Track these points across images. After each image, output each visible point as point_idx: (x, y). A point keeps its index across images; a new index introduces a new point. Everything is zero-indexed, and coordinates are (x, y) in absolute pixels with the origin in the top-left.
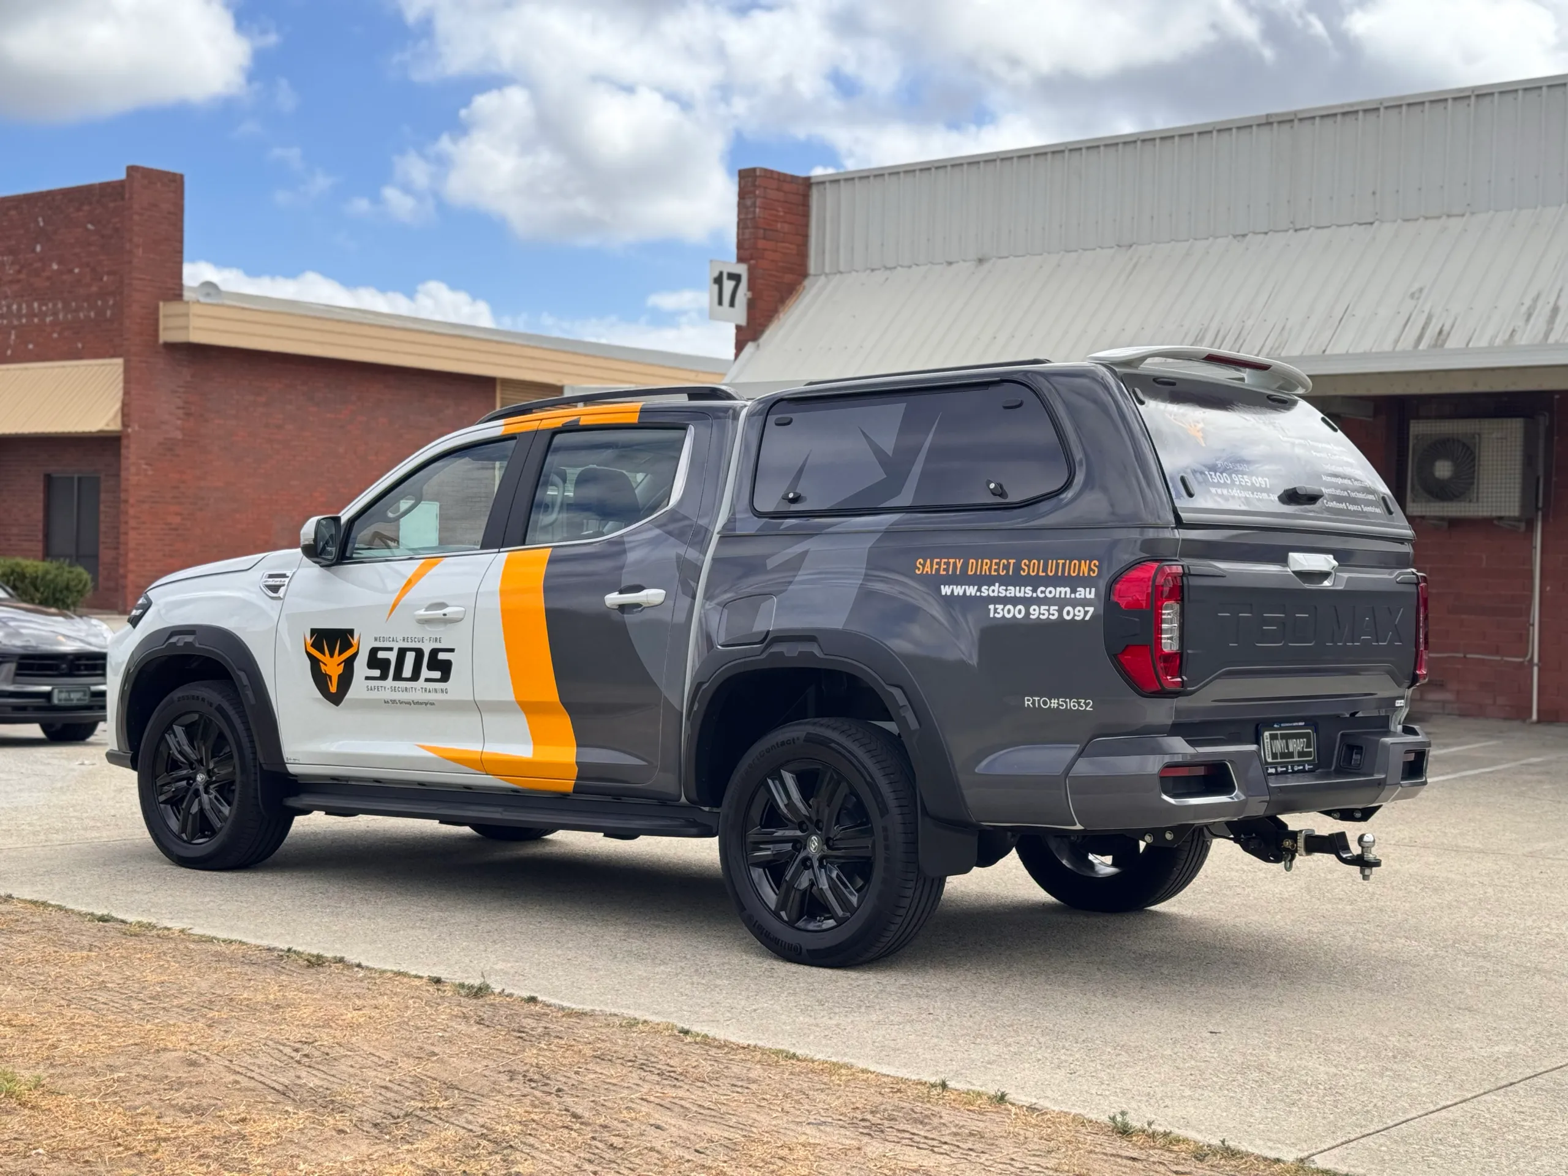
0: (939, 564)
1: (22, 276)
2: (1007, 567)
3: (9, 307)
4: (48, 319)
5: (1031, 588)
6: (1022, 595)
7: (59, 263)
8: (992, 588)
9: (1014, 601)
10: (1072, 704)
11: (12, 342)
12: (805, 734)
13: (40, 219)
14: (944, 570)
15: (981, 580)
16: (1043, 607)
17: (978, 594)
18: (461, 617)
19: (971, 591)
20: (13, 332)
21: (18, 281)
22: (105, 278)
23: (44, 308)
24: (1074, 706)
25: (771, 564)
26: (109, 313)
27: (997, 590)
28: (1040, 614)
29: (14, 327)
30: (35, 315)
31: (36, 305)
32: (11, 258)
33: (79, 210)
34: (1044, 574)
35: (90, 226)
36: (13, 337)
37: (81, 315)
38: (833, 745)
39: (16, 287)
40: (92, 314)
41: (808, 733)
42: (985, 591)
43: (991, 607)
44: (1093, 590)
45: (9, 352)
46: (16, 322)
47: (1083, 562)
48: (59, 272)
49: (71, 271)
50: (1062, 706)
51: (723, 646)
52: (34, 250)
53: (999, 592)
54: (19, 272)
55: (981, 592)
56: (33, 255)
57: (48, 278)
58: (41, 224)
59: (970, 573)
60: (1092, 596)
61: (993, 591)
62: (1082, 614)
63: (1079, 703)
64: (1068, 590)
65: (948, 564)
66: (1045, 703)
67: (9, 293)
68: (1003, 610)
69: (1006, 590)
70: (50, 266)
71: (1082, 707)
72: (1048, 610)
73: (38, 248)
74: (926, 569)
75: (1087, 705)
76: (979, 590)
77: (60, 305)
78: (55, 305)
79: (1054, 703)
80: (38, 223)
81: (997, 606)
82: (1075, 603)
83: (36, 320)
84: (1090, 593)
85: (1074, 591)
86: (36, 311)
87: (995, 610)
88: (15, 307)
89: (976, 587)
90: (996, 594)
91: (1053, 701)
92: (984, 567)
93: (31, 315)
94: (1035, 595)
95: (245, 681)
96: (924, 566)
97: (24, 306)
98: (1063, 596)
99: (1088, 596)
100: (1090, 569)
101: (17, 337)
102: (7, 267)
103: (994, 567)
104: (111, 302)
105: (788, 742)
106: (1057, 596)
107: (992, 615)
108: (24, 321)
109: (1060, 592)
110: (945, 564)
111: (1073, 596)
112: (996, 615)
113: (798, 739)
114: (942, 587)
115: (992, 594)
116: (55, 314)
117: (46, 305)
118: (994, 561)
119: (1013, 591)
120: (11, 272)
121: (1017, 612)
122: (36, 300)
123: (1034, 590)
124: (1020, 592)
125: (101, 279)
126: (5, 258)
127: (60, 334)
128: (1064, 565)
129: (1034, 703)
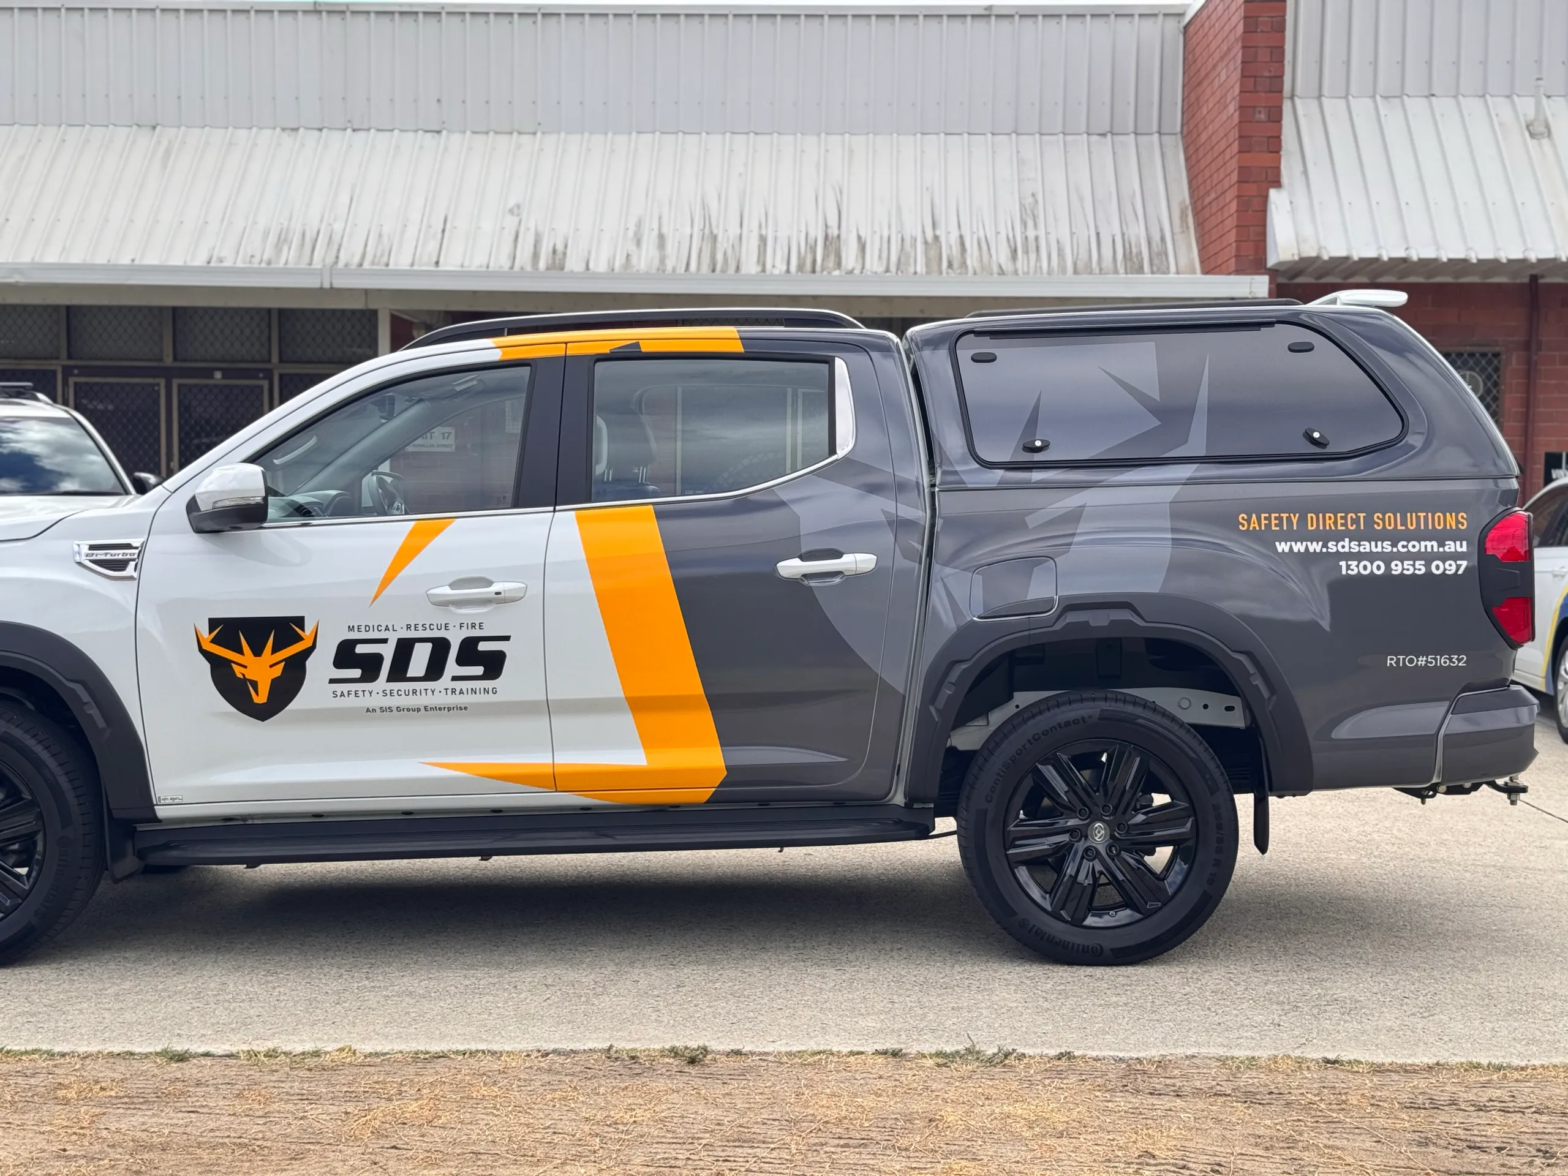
0: (1268, 519)
2: (1356, 521)
5: (1389, 543)
6: (1379, 549)
8: (1341, 544)
9: (1371, 557)
10: (1443, 661)
12: (1098, 710)
14: (1276, 525)
15: (1325, 537)
16: (1406, 563)
17: (1324, 550)
18: (522, 595)
19: (1315, 547)
24: (1445, 662)
25: (1032, 521)
27: (1346, 546)
28: (1403, 569)
34: (1403, 528)
38: (1140, 721)
41: (1102, 711)
42: (1332, 547)
43: (1343, 564)
44: (1464, 543)
47: (1448, 514)
50: (1431, 663)
51: (979, 617)
53: (1350, 548)
55: (1328, 548)
59: (1310, 528)
60: (1464, 549)
61: (1343, 547)
62: (1454, 568)
63: (1450, 659)
64: (1435, 544)
65: (1280, 519)
66: (1411, 661)
68: (1358, 566)
69: (1359, 545)
71: (1454, 663)
72: (1414, 565)
74: (1252, 525)
75: (1459, 660)
76: (1325, 545)
79: (1422, 661)
81: (1349, 563)
82: (1444, 557)
84: (1461, 546)
85: (1441, 544)
87: (1348, 567)
89: (1320, 543)
90: (1347, 550)
91: (1420, 659)
92: (1328, 522)
94: (1395, 550)
95: (85, 697)
96: (1249, 521)
98: (1429, 550)
99: (1459, 550)
100: (1458, 522)
103: (1339, 521)
105: (1076, 722)
106: (1423, 550)
107: (1344, 572)
109: (1426, 546)
110: (1276, 518)
111: (1441, 550)
112: (1350, 572)
113: (1090, 717)
114: (1277, 544)
115: (1341, 550)
118: (1339, 515)
119: (1366, 547)
121: (1378, 568)
123: (1394, 545)
124: (1376, 547)
128: (1426, 518)
129: (1397, 662)
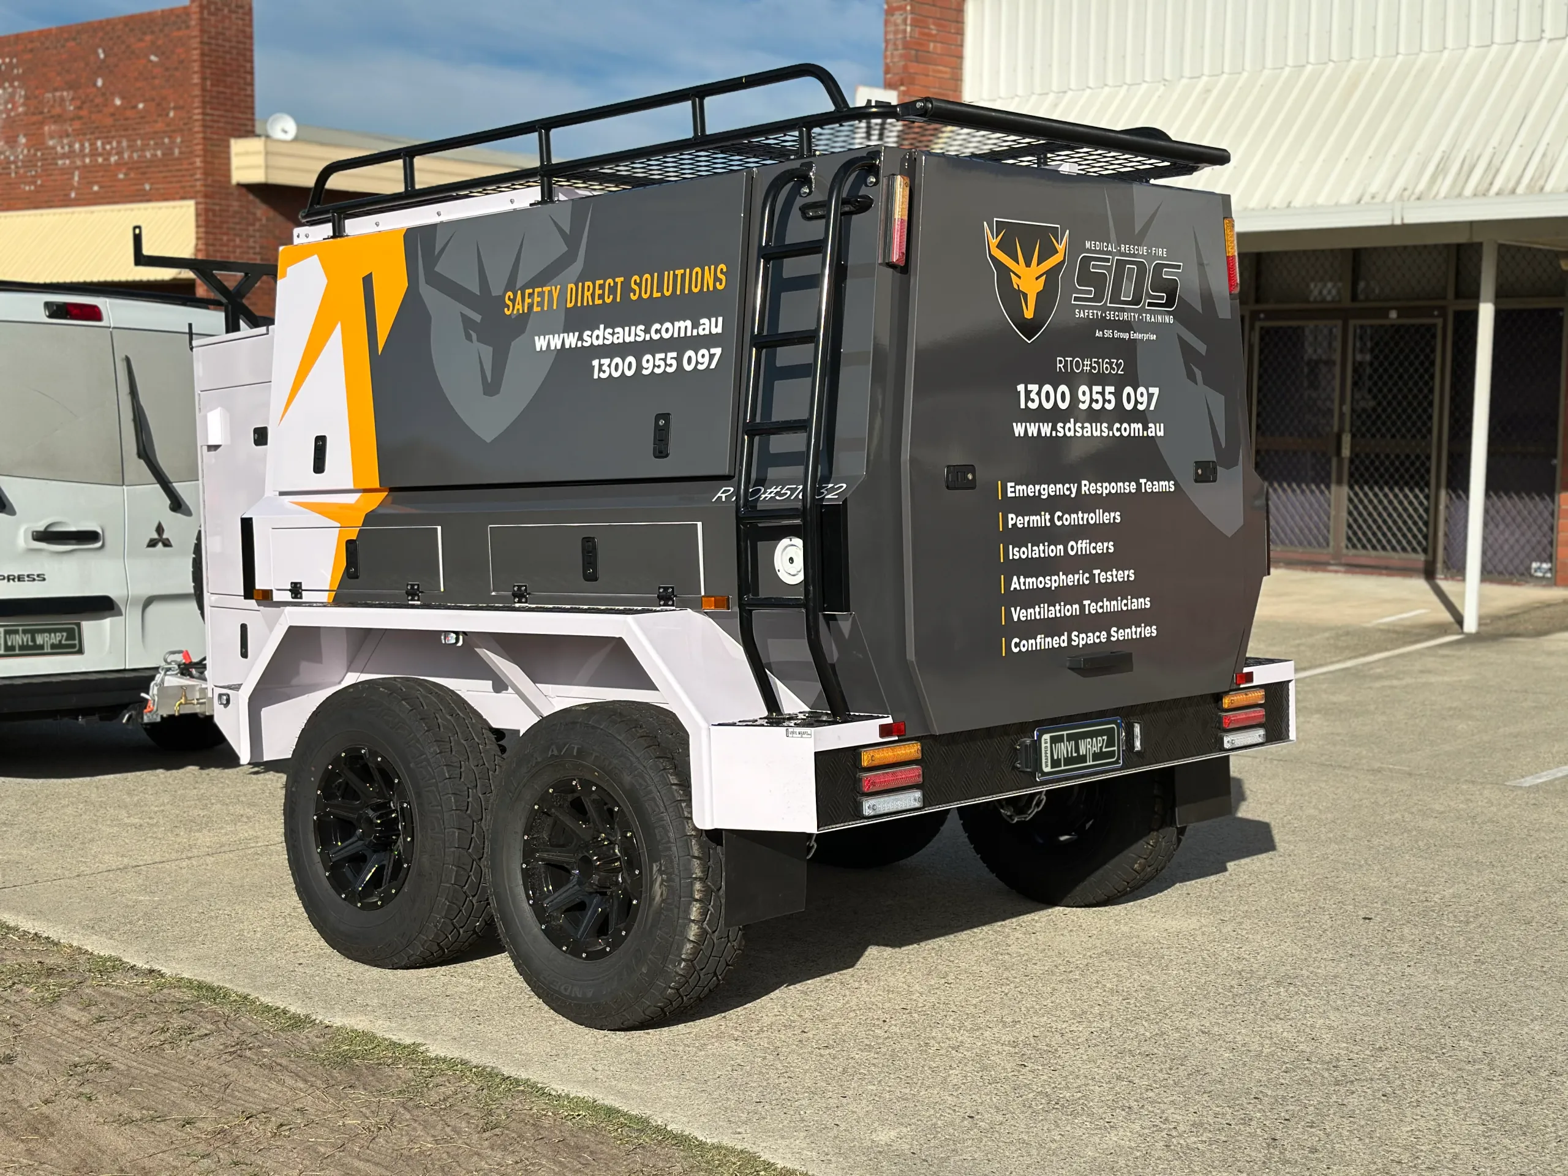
1: (84, 113)
3: (71, 146)
4: (113, 159)
7: (123, 98)
11: (76, 184)
13: (100, 51)
20: (77, 173)
21: (80, 118)
22: (172, 114)
23: (108, 147)
26: (177, 151)
29: (77, 168)
30: (100, 155)
31: (99, 143)
32: (71, 93)
33: (141, 40)
35: (153, 58)
36: (76, 178)
37: (148, 155)
39: (77, 125)
40: (159, 153)
45: (73, 195)
46: (79, 163)
48: (122, 108)
49: (135, 107)
52: (95, 85)
54: (80, 108)
56: (94, 90)
57: (113, 115)
58: (102, 56)
67: (70, 130)
70: (113, 100)
73: (100, 83)
77: (125, 144)
78: (119, 143)
80: (98, 55)
83: (100, 160)
86: (100, 150)
88: (77, 146)
93: (94, 153)
97: (87, 145)
101: (80, 178)
102: (68, 103)
104: (179, 140)
108: (87, 160)
116: (120, 153)
117: (110, 143)
120: (72, 108)
122: (98, 138)
125: (167, 115)
126: (65, 94)
127: (126, 174)
